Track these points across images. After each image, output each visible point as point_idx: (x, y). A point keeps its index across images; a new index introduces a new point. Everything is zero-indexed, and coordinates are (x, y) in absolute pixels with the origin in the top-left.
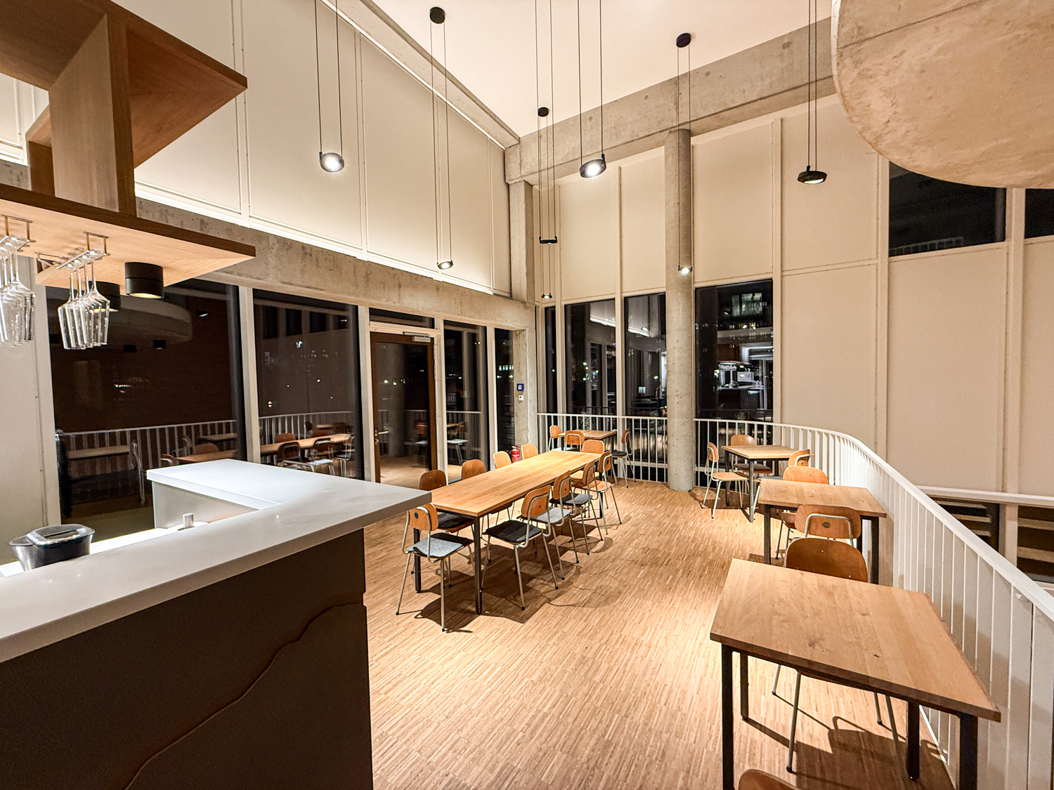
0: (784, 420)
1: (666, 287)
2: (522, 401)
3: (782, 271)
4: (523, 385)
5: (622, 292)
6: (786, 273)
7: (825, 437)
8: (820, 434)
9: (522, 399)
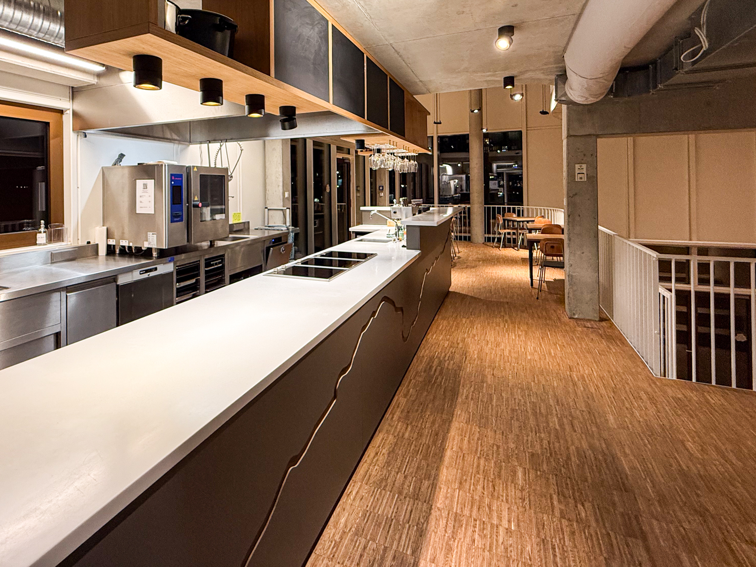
0: (529, 204)
1: (470, 131)
2: (382, 196)
3: (527, 127)
4: (383, 187)
5: (437, 133)
6: (529, 129)
7: (550, 211)
8: (548, 210)
9: (382, 195)
